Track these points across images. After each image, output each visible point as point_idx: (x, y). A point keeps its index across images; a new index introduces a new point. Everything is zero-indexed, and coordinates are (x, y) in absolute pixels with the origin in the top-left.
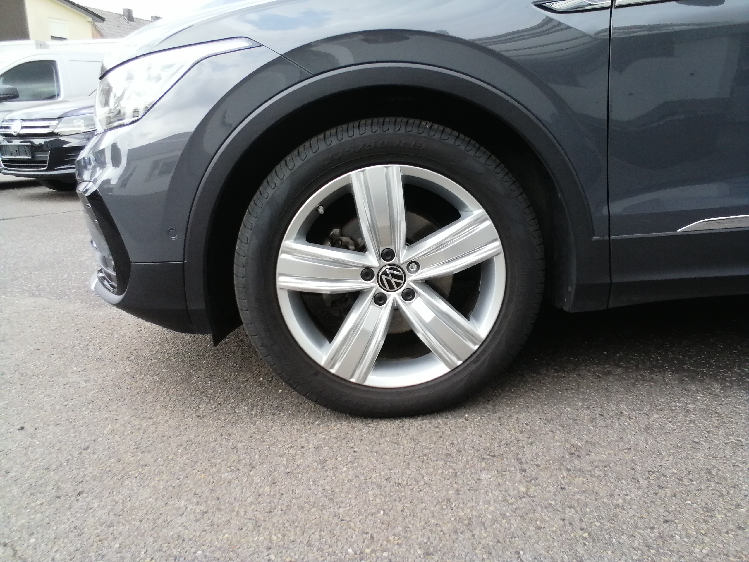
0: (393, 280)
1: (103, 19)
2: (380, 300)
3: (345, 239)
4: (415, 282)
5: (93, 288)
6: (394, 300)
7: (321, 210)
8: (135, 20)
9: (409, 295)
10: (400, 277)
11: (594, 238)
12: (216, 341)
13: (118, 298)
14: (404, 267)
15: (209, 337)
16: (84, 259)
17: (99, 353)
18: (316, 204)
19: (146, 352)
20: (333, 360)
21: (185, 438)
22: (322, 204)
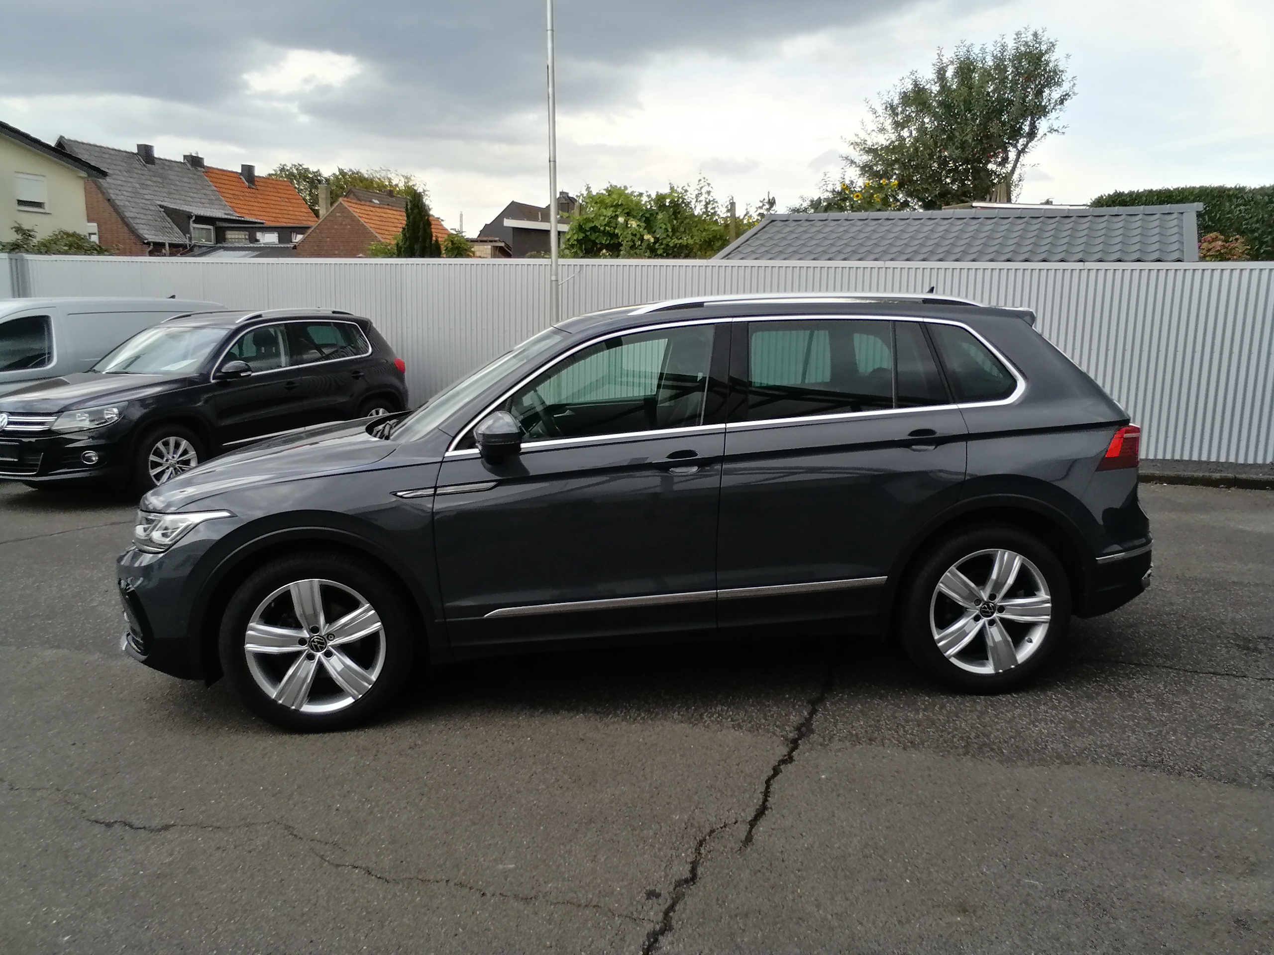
0: (319, 645)
1: (104, 174)
2: (310, 657)
3: (290, 620)
4: (332, 646)
5: (124, 648)
6: (319, 657)
7: (273, 605)
8: (157, 161)
9: (328, 654)
10: (323, 644)
11: (437, 621)
12: (208, 684)
13: (144, 658)
14: (325, 637)
15: (203, 682)
16: (95, 604)
17: (121, 696)
18: (270, 601)
19: (159, 695)
20: (280, 695)
21: (182, 746)
22: (273, 601)
